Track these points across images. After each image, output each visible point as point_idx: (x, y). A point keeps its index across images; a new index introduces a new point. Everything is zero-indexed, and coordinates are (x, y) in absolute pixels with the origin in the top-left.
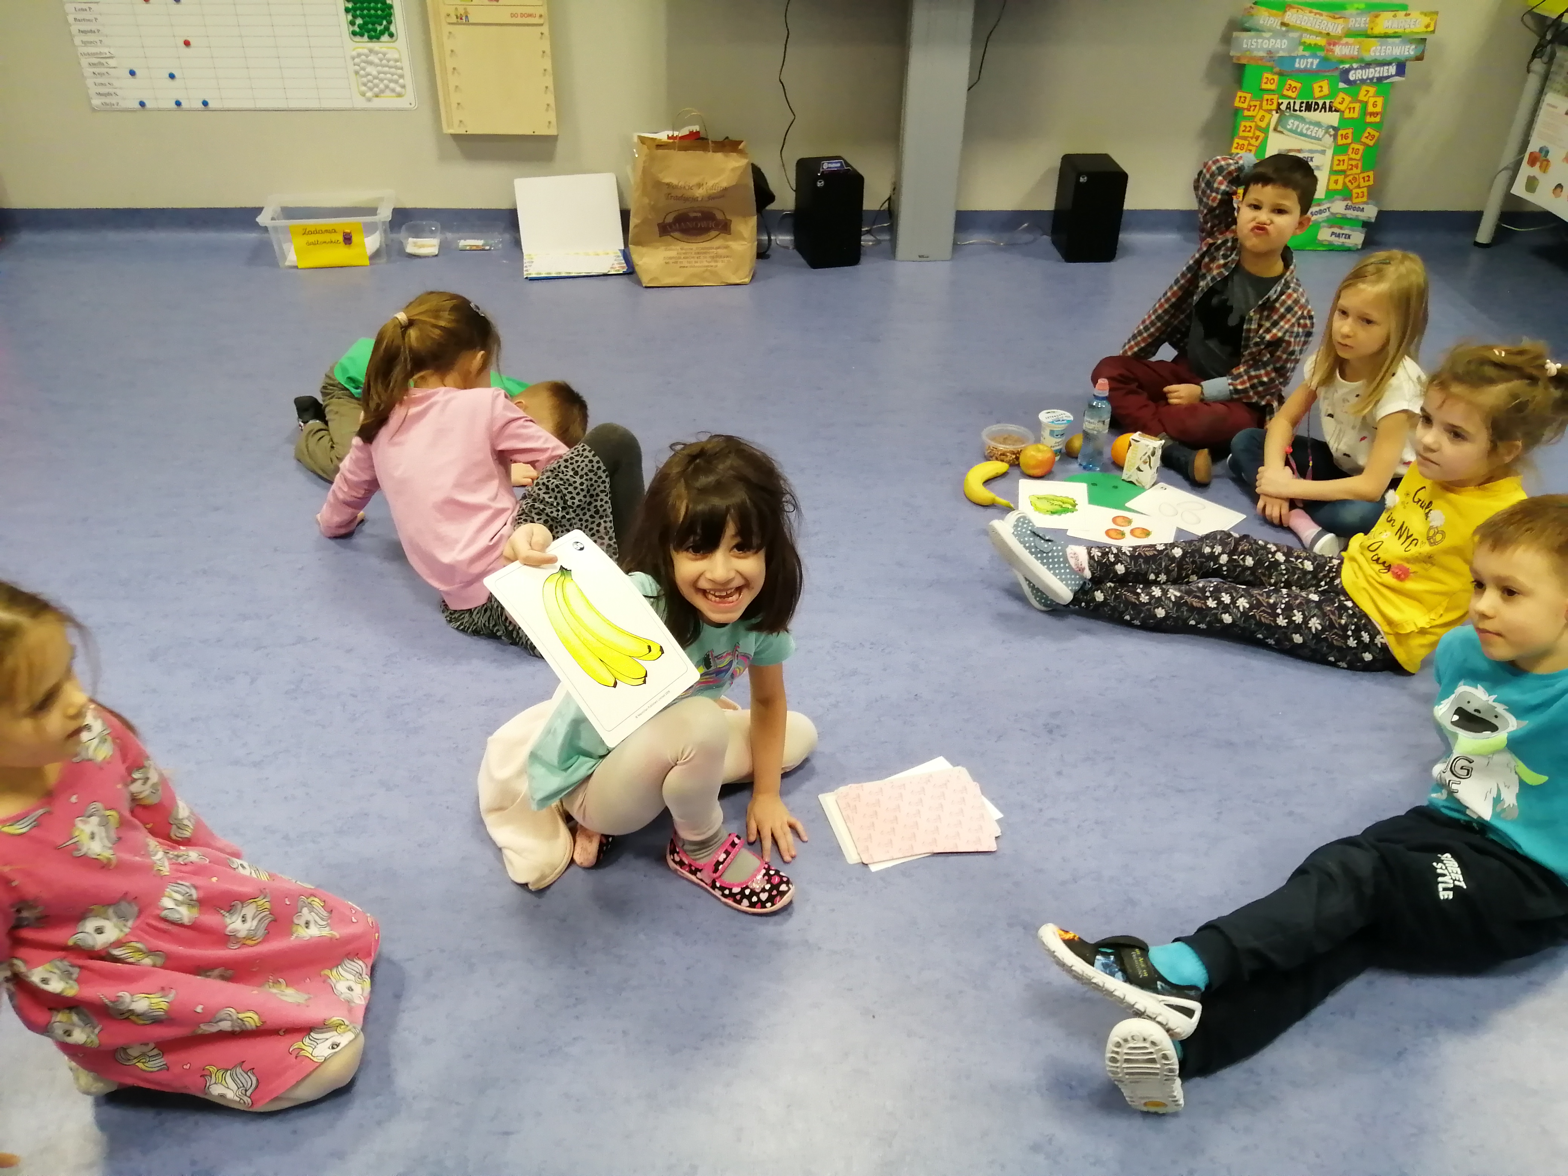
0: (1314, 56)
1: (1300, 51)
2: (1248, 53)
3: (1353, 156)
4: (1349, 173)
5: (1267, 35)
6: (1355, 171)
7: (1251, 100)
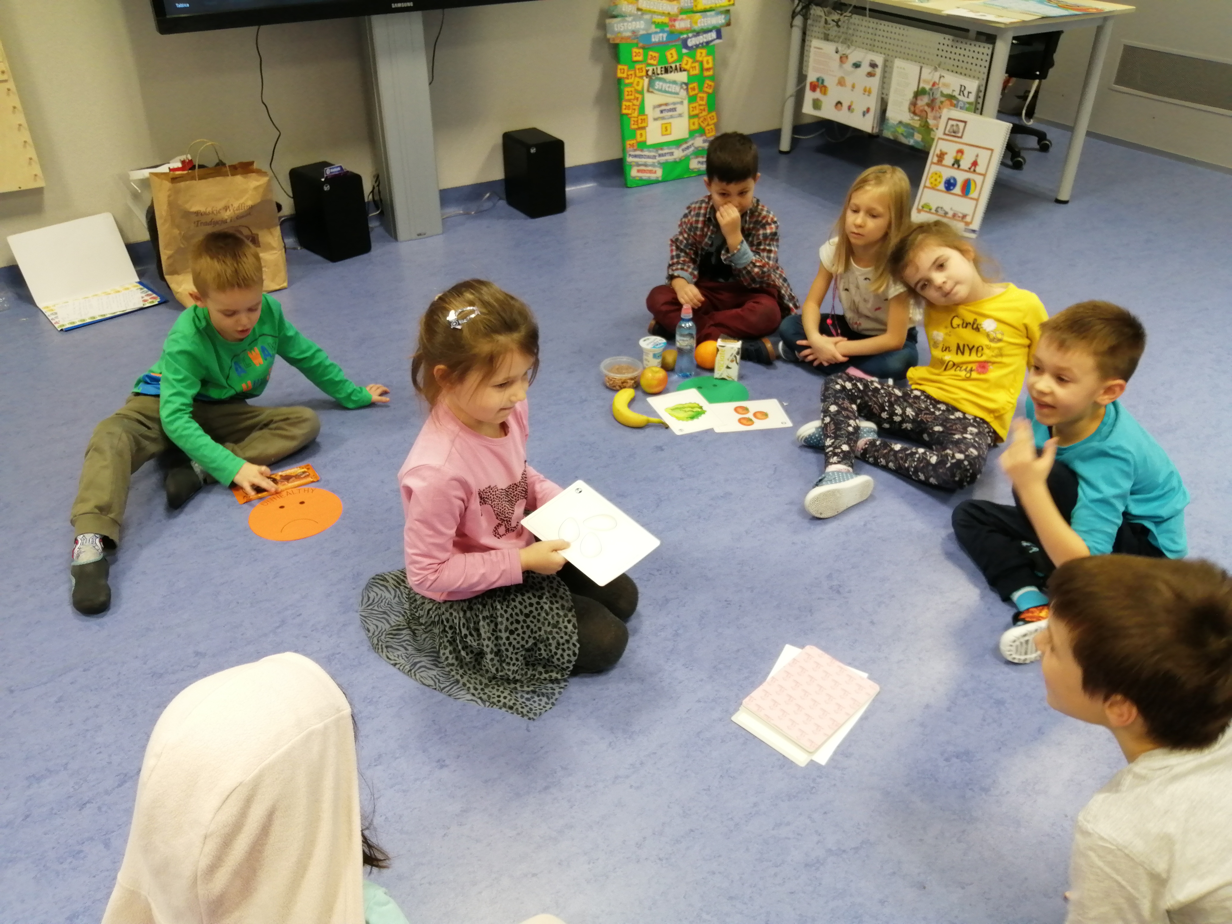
0: (662, 31)
1: (653, 29)
2: (619, 35)
3: (701, 103)
4: (701, 115)
5: (629, 19)
6: (704, 113)
7: (628, 71)
